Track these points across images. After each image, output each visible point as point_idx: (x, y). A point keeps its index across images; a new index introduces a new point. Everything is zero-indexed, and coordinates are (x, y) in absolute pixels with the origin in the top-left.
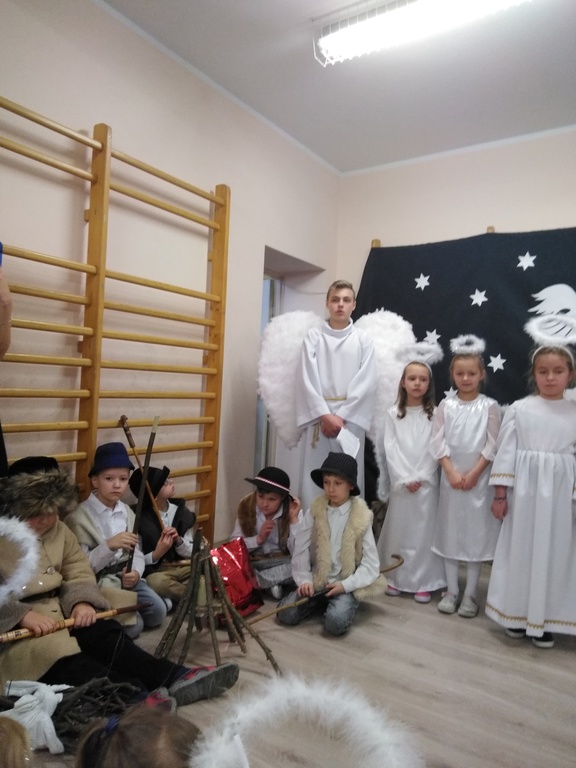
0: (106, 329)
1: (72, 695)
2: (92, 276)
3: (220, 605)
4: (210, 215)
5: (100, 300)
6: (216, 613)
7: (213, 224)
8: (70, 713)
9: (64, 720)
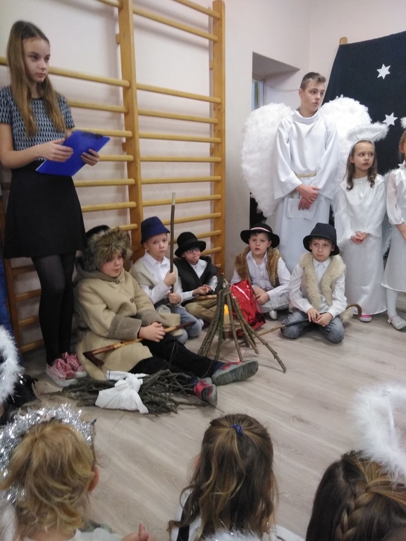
0: (141, 132)
1: (149, 380)
2: (127, 89)
3: (239, 324)
4: (209, 29)
5: (135, 109)
6: (237, 329)
7: (212, 36)
8: (149, 390)
9: (146, 394)
